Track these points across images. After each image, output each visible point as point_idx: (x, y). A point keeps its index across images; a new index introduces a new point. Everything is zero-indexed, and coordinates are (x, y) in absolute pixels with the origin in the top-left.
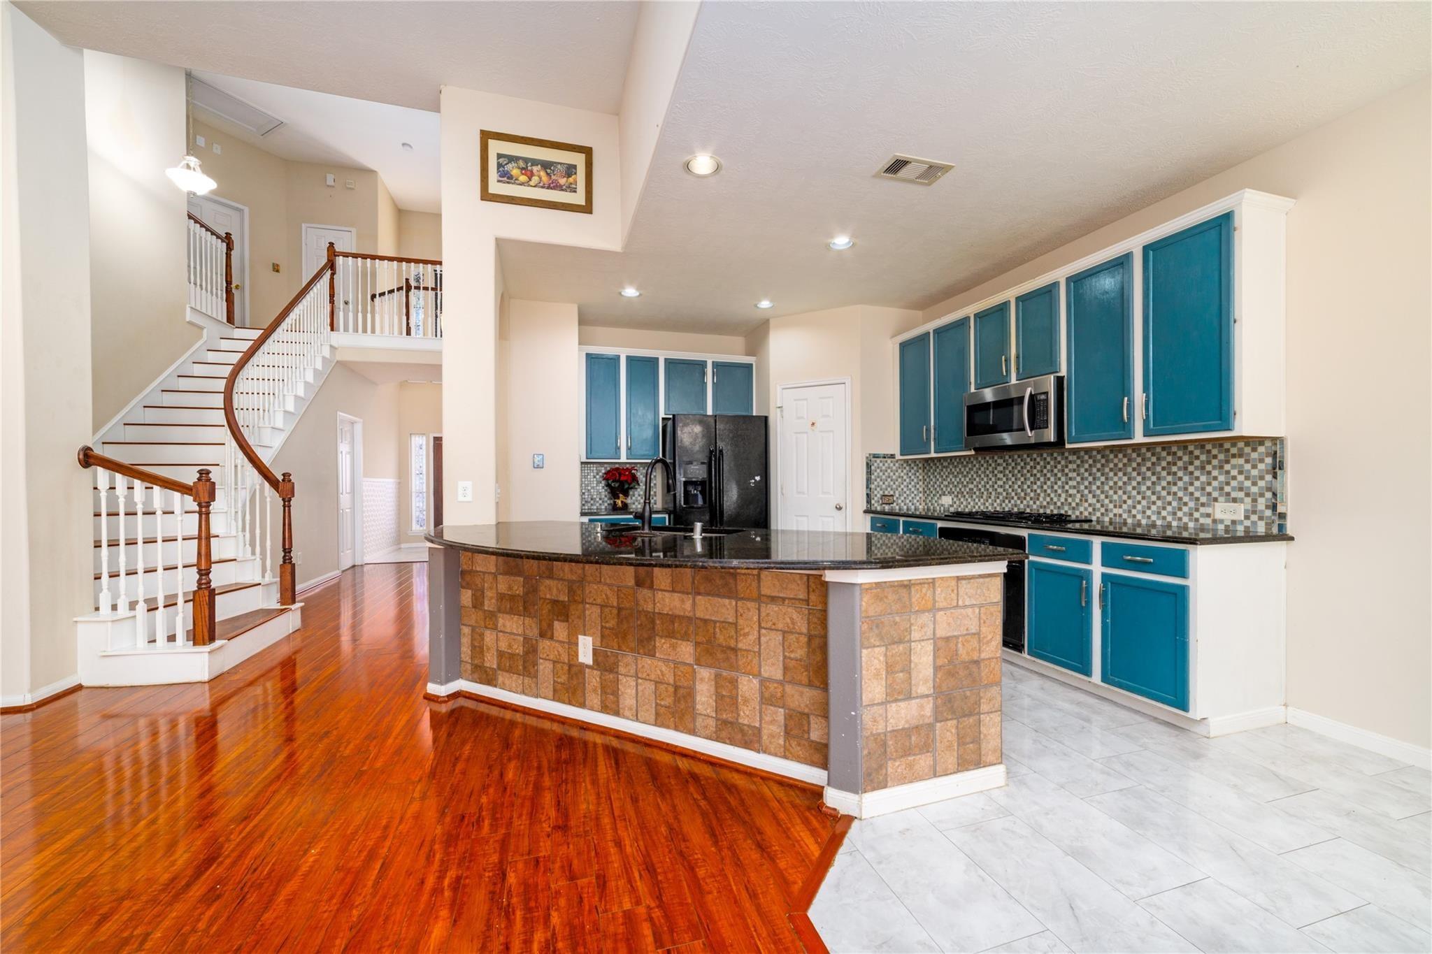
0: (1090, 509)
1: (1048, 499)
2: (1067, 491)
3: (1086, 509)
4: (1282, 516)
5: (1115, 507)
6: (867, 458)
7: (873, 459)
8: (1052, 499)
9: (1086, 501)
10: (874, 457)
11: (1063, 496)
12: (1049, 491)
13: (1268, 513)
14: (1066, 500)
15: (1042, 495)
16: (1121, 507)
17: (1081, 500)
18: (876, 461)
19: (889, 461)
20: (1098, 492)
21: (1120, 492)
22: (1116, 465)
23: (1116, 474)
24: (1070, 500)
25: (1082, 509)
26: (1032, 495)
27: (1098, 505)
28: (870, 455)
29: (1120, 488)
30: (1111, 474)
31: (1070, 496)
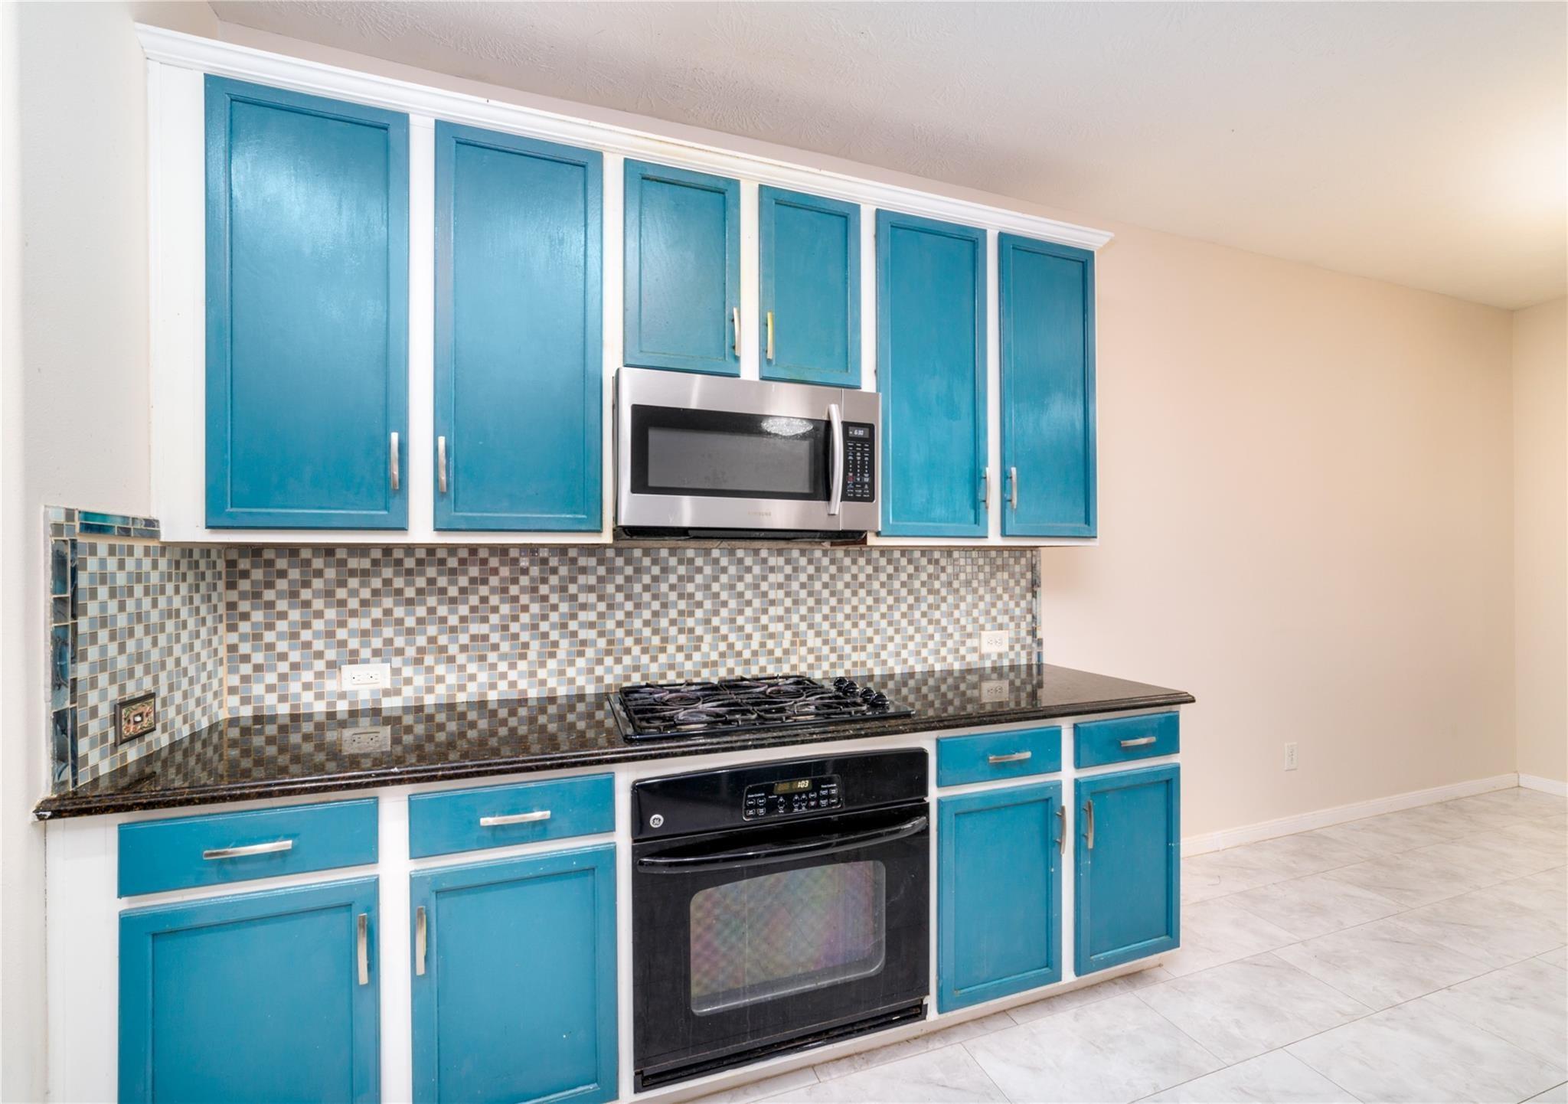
0: (811, 659)
1: (723, 646)
2: (765, 628)
3: (803, 659)
4: (1040, 643)
5: (855, 649)
6: (58, 529)
7: (83, 540)
8: (731, 646)
9: (804, 643)
10: (88, 528)
11: (757, 637)
12: (724, 630)
13: (1029, 639)
14: (763, 645)
15: (708, 638)
16: (863, 648)
17: (793, 643)
18: (93, 550)
19: (139, 546)
20: (826, 626)
21: (862, 624)
22: (855, 577)
23: (855, 593)
24: (770, 644)
25: (794, 659)
26: (682, 639)
27: (826, 650)
28: (70, 514)
29: (863, 617)
30: (848, 593)
31: (772, 636)
